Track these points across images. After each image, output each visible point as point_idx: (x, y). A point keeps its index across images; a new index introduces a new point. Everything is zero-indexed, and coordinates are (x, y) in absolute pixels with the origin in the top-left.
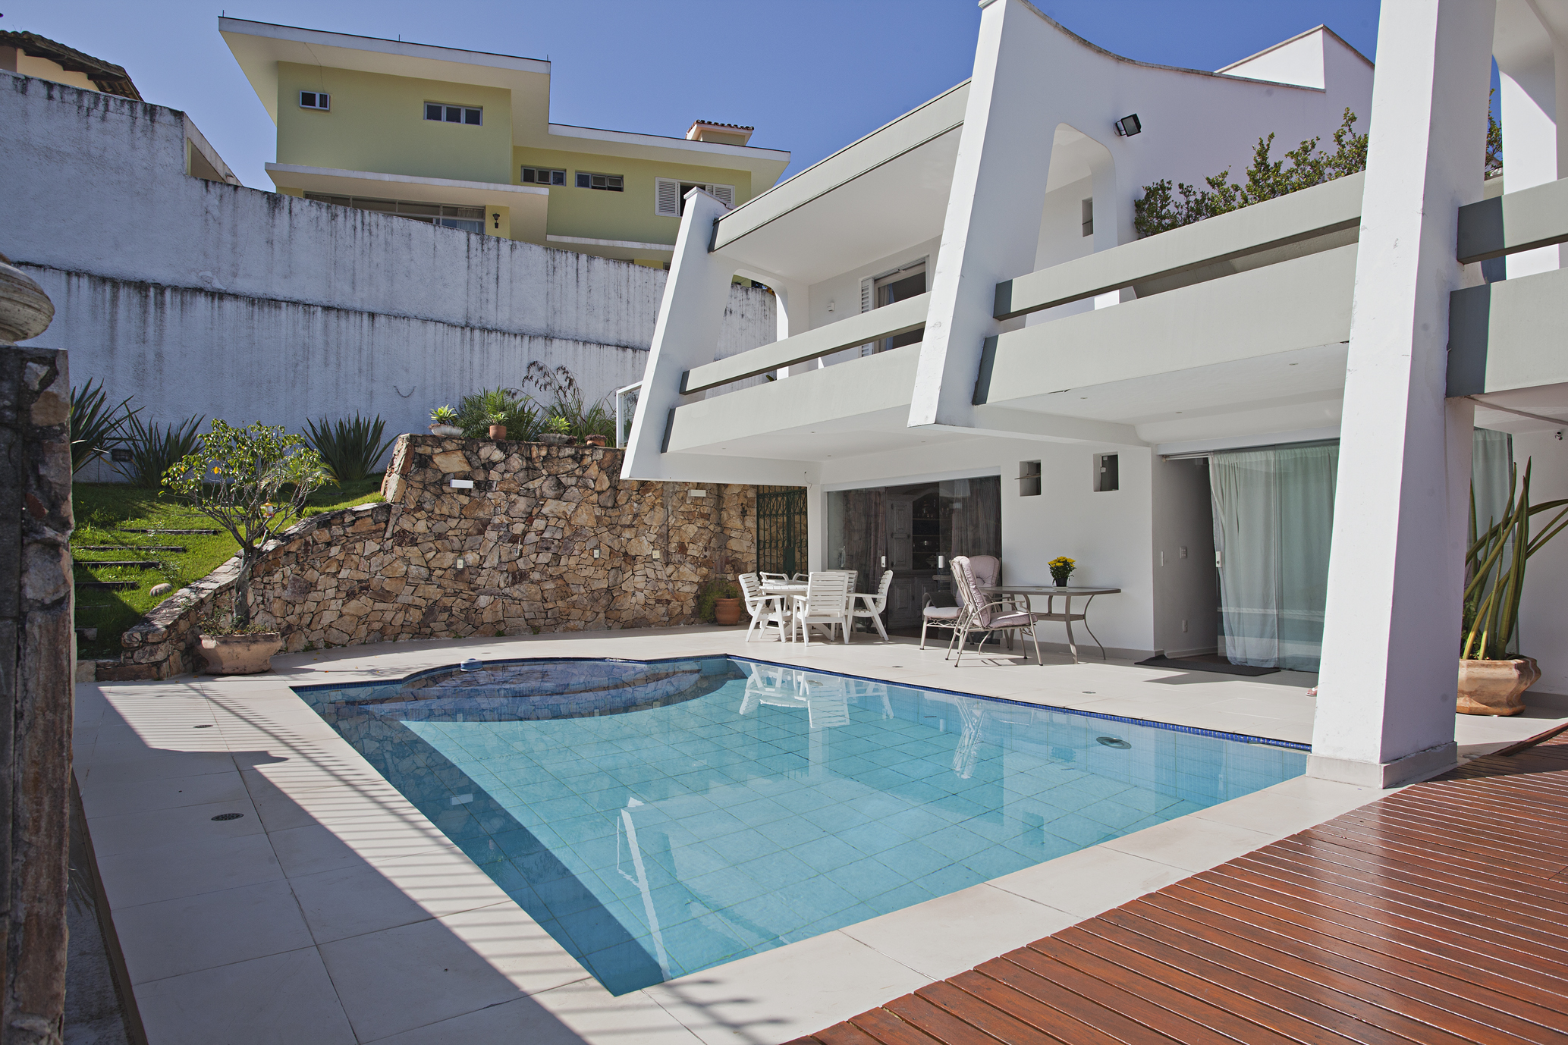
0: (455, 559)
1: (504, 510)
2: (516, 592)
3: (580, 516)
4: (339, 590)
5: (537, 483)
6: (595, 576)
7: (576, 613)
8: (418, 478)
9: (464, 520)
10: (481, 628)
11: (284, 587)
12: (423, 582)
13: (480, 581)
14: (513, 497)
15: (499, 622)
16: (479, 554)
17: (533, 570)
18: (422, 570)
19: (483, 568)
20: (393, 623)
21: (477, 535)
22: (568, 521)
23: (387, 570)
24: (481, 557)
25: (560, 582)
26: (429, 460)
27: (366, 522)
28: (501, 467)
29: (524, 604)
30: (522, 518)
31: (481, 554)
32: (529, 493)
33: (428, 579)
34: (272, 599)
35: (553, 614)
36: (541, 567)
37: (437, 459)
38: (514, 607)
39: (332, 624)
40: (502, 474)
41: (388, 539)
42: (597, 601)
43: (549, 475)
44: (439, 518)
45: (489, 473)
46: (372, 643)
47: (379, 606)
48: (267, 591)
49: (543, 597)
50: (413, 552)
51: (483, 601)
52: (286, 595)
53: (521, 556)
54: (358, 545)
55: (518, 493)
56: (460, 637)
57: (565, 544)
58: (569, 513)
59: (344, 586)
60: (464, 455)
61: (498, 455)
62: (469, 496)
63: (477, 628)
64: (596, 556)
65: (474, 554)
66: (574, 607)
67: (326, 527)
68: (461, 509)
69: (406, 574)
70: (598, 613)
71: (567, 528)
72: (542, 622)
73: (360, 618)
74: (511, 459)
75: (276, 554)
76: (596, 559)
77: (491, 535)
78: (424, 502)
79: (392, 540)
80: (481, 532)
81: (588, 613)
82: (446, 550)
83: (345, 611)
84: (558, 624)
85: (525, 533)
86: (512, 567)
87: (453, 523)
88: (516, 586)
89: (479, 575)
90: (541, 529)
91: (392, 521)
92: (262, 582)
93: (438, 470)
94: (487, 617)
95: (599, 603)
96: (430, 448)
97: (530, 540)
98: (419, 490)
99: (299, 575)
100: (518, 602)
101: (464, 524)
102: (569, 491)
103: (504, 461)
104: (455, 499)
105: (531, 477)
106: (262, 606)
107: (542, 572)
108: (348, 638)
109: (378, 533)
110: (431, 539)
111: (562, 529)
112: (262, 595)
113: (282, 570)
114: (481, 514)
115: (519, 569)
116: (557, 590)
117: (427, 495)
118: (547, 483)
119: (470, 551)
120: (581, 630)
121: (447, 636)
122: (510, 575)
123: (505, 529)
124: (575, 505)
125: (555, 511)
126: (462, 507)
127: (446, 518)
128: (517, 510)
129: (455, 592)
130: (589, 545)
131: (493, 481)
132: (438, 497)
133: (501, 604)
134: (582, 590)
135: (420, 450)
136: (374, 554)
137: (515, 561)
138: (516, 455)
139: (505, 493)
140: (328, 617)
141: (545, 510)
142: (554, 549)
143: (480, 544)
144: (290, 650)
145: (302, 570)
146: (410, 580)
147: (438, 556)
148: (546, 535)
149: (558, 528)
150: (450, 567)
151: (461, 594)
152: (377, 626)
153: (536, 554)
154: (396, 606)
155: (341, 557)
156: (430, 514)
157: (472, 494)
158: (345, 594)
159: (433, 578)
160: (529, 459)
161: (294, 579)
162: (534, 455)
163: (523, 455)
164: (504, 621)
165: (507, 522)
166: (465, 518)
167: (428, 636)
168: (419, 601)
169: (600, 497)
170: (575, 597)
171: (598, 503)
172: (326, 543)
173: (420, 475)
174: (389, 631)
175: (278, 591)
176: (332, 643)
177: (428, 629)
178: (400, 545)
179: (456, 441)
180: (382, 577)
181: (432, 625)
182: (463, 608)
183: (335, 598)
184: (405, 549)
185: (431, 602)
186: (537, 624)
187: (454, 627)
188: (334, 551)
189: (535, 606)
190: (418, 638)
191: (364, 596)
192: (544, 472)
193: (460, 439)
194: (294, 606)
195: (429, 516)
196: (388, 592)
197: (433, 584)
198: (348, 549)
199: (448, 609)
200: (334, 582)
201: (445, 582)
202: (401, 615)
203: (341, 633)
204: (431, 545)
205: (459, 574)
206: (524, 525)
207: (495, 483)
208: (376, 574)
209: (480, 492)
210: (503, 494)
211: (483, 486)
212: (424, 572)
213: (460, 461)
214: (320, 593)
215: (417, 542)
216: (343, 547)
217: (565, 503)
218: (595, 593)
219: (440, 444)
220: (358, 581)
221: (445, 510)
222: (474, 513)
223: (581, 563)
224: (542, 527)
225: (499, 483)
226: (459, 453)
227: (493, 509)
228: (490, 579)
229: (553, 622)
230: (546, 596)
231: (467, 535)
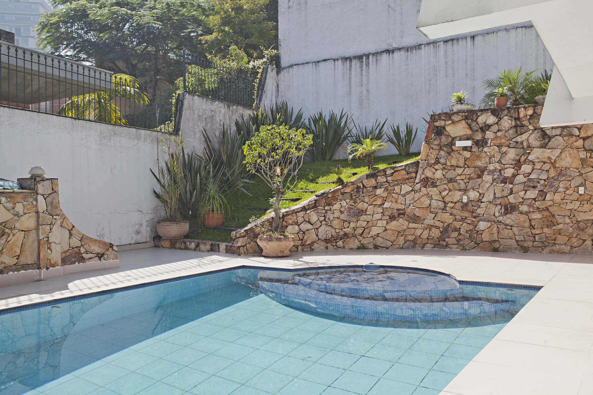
0: (462, 196)
1: (497, 159)
2: (509, 219)
3: (564, 159)
4: (384, 215)
5: (524, 137)
6: (580, 209)
7: (561, 239)
8: (436, 142)
9: (467, 169)
10: (481, 245)
11: (342, 212)
12: (441, 211)
13: (479, 211)
14: (504, 149)
15: (494, 241)
16: (478, 192)
17: (522, 203)
18: (440, 203)
19: (482, 202)
20: (421, 237)
21: (477, 178)
22: (553, 164)
23: (417, 203)
24: (480, 194)
25: (546, 213)
26: (443, 130)
27: (401, 173)
28: (495, 128)
29: (515, 229)
30: (512, 164)
31: (480, 192)
32: (518, 145)
33: (443, 209)
34: (331, 218)
35: (540, 238)
36: (529, 201)
37: (448, 129)
38: (507, 231)
39: (379, 235)
40: (496, 133)
41: (417, 184)
42: (583, 230)
43: (535, 129)
44: (450, 168)
45: (485, 133)
46: (408, 248)
47: (412, 225)
48: (328, 214)
49: (531, 225)
50: (433, 191)
51: (482, 225)
52: (343, 217)
53: (511, 193)
54: (396, 188)
55: (508, 146)
56: (466, 250)
57: (550, 183)
58: (553, 158)
59: (387, 212)
60: (467, 123)
61: (491, 119)
62: (471, 151)
63: (478, 244)
64: (580, 192)
65: (475, 192)
66: (560, 234)
67: (373, 178)
68: (465, 161)
69: (430, 206)
70: (584, 241)
71: (552, 170)
72: (530, 244)
73: (399, 232)
74: (502, 121)
75: (334, 194)
76: (581, 195)
77: (487, 178)
78: (441, 158)
79: (420, 184)
80: (480, 176)
81: (574, 240)
82: (455, 189)
83: (388, 227)
84: (545, 247)
85: (514, 176)
86: (504, 201)
87: (459, 171)
88: (508, 216)
89: (479, 207)
90: (528, 172)
91: (420, 171)
92: (324, 209)
93: (449, 136)
94: (486, 237)
95: (585, 232)
96: (443, 122)
97: (519, 180)
98: (437, 150)
99: (352, 206)
100: (510, 228)
101: (468, 171)
102: (553, 140)
103: (497, 123)
104: (461, 154)
105: (519, 133)
106: (324, 222)
107: (529, 206)
108: (391, 244)
109: (409, 179)
110: (445, 182)
111: (547, 171)
112: (324, 216)
113: (340, 202)
114: (479, 163)
115: (510, 203)
116: (543, 220)
117: (442, 153)
118: (533, 135)
119: (472, 190)
120: (566, 253)
121: (457, 248)
122: (503, 207)
123: (498, 173)
124: (559, 151)
125: (541, 157)
126: (466, 159)
127: (454, 167)
128: (508, 159)
129: (462, 218)
130: (573, 184)
131: (488, 139)
132: (449, 153)
133: (496, 228)
134: (567, 220)
135: (437, 124)
136: (408, 193)
137: (507, 197)
138: (506, 118)
139: (498, 147)
140: (375, 231)
141: (531, 157)
142: (539, 187)
143: (479, 185)
144: (346, 247)
145: (355, 202)
146: (432, 210)
147: (450, 193)
148: (532, 176)
149: (543, 170)
150: (458, 201)
151: (466, 220)
152: (411, 238)
153: (524, 192)
154: (423, 226)
155: (385, 195)
156: (444, 166)
157: (473, 150)
158: (388, 217)
159: (447, 208)
160: (517, 119)
161: (349, 208)
162: (522, 115)
163: (512, 117)
164: (498, 241)
165: (499, 168)
166: (468, 167)
167: (444, 247)
168: (438, 224)
169: (586, 142)
170: (560, 226)
171: (584, 147)
172: (373, 187)
173: (437, 140)
174: (419, 241)
175: (337, 214)
176: (379, 246)
177: (444, 242)
178: (425, 187)
179: (461, 114)
180: (414, 207)
181: (447, 240)
182: (468, 229)
183: (381, 219)
184: (429, 189)
185: (446, 224)
186: (526, 245)
187: (462, 242)
188: (379, 191)
189: (524, 231)
190: (438, 247)
191: (401, 219)
192: (531, 127)
193: (464, 112)
194: (349, 223)
195: (444, 167)
196: (418, 217)
197: (447, 213)
198: (390, 190)
199: (456, 230)
200: (380, 210)
201: (455, 212)
202: (426, 232)
203: (385, 241)
204: (445, 186)
205: (465, 206)
206: (513, 170)
207: (490, 140)
208: (409, 206)
209: (479, 148)
210: (496, 148)
211: (481, 143)
212: (441, 204)
213: (464, 127)
214: (369, 216)
215: (437, 185)
216: (386, 189)
217: (550, 150)
218: (581, 223)
219: (450, 118)
220: (397, 210)
221: (454, 163)
222: (474, 163)
223: (565, 198)
224: (529, 171)
225: (492, 140)
226: (463, 122)
227: (488, 159)
228: (487, 210)
229: (540, 245)
230: (533, 224)
231: (470, 179)
